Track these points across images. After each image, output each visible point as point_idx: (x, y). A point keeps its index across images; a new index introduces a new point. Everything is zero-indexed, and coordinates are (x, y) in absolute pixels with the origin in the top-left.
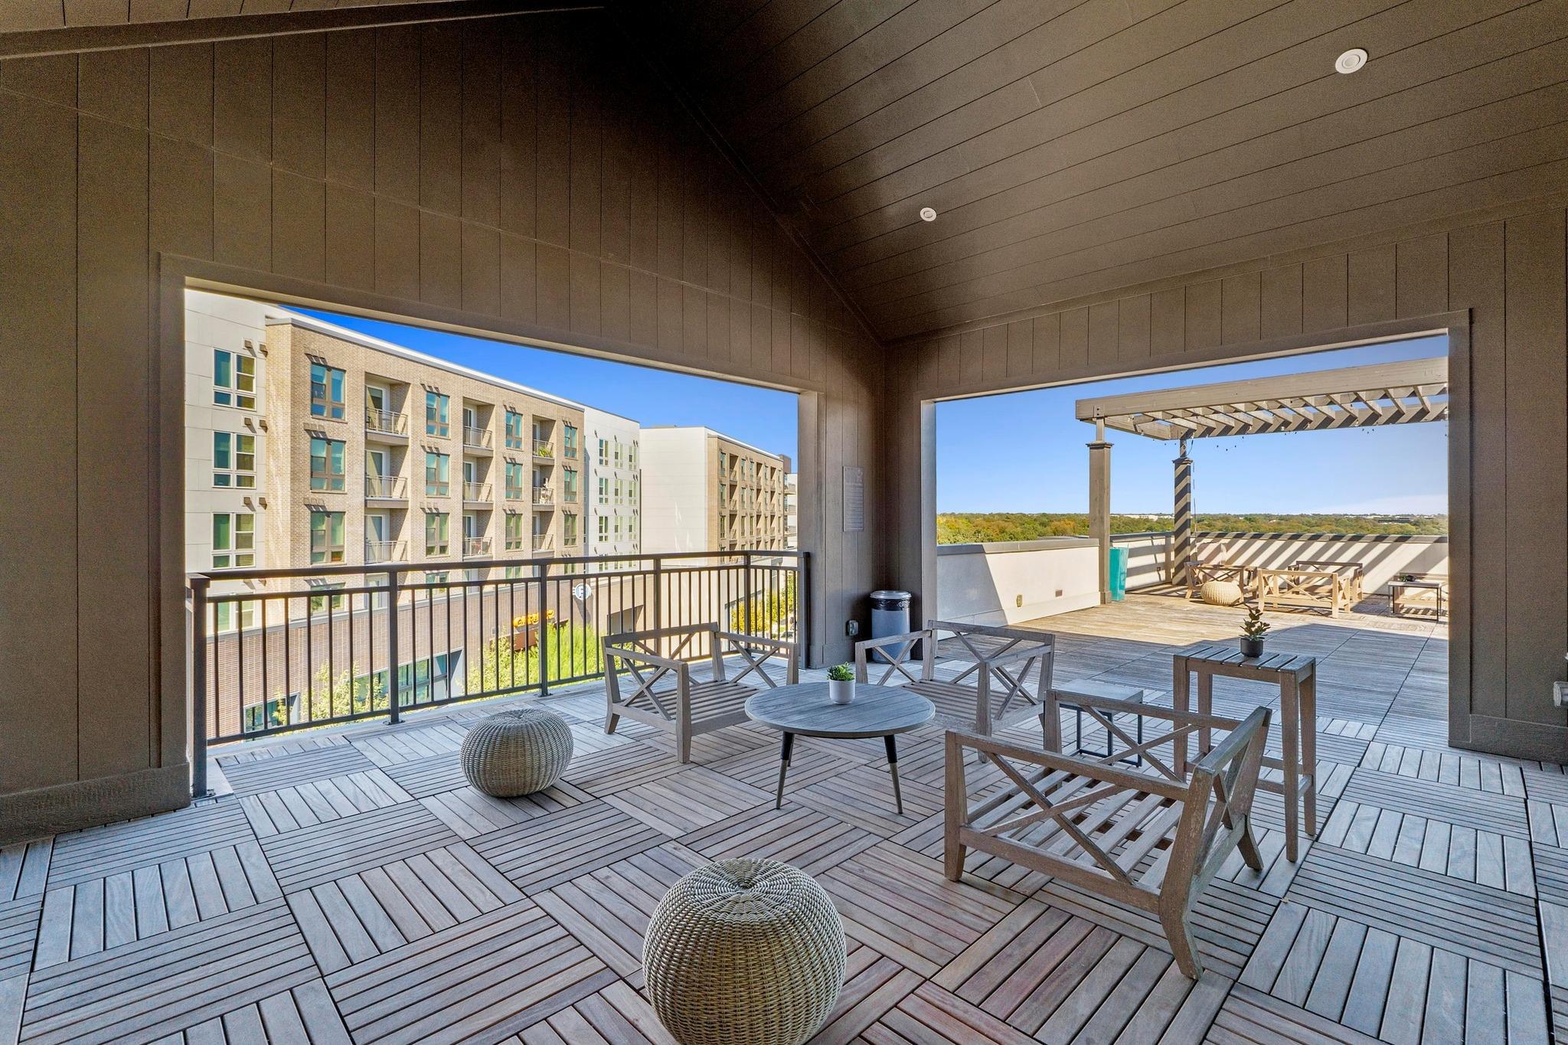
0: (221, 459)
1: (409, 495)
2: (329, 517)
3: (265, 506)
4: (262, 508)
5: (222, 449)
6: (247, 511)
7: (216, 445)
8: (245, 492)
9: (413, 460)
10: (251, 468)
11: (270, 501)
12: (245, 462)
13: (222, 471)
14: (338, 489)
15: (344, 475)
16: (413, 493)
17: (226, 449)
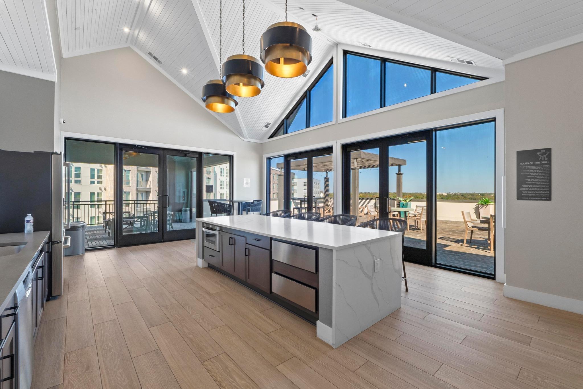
0: (93, 176)
1: (152, 187)
2: (125, 193)
3: (106, 190)
4: (105, 191)
5: (93, 173)
6: (100, 191)
7: (91, 172)
8: (100, 186)
9: (153, 176)
10: (102, 179)
11: (107, 189)
12: (100, 177)
13: (93, 180)
14: (128, 185)
15: (130, 181)
16: (153, 186)
17: (94, 173)
